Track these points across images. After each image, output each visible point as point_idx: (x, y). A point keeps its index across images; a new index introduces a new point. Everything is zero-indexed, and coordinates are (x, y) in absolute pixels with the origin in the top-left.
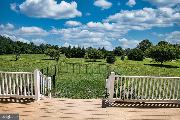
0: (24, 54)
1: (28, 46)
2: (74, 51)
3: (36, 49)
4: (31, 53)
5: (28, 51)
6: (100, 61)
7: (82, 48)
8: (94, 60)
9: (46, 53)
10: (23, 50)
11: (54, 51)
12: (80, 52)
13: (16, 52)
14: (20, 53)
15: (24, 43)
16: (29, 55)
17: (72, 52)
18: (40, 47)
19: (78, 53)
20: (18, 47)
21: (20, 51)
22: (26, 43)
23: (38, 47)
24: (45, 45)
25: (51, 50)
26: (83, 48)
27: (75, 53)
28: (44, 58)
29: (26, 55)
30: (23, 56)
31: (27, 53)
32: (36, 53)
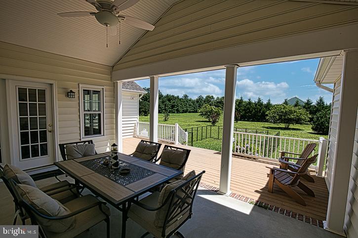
0: (174, 113)
1: (180, 100)
2: (248, 108)
3: (190, 105)
4: (184, 112)
5: (180, 109)
6: (297, 129)
7: (265, 102)
8: (284, 127)
9: (201, 112)
10: (173, 106)
11: (212, 110)
12: (260, 110)
13: (165, 110)
14: (169, 112)
15: (175, 97)
16: (181, 114)
17: (244, 110)
18: (197, 101)
19: (257, 111)
20: (167, 102)
21: (170, 108)
22: (178, 97)
23: (193, 102)
24: (205, 98)
25: (209, 108)
26: (269, 103)
27: (250, 112)
28: (198, 120)
29: (176, 114)
30: (172, 115)
31: (178, 111)
32: (190, 112)
